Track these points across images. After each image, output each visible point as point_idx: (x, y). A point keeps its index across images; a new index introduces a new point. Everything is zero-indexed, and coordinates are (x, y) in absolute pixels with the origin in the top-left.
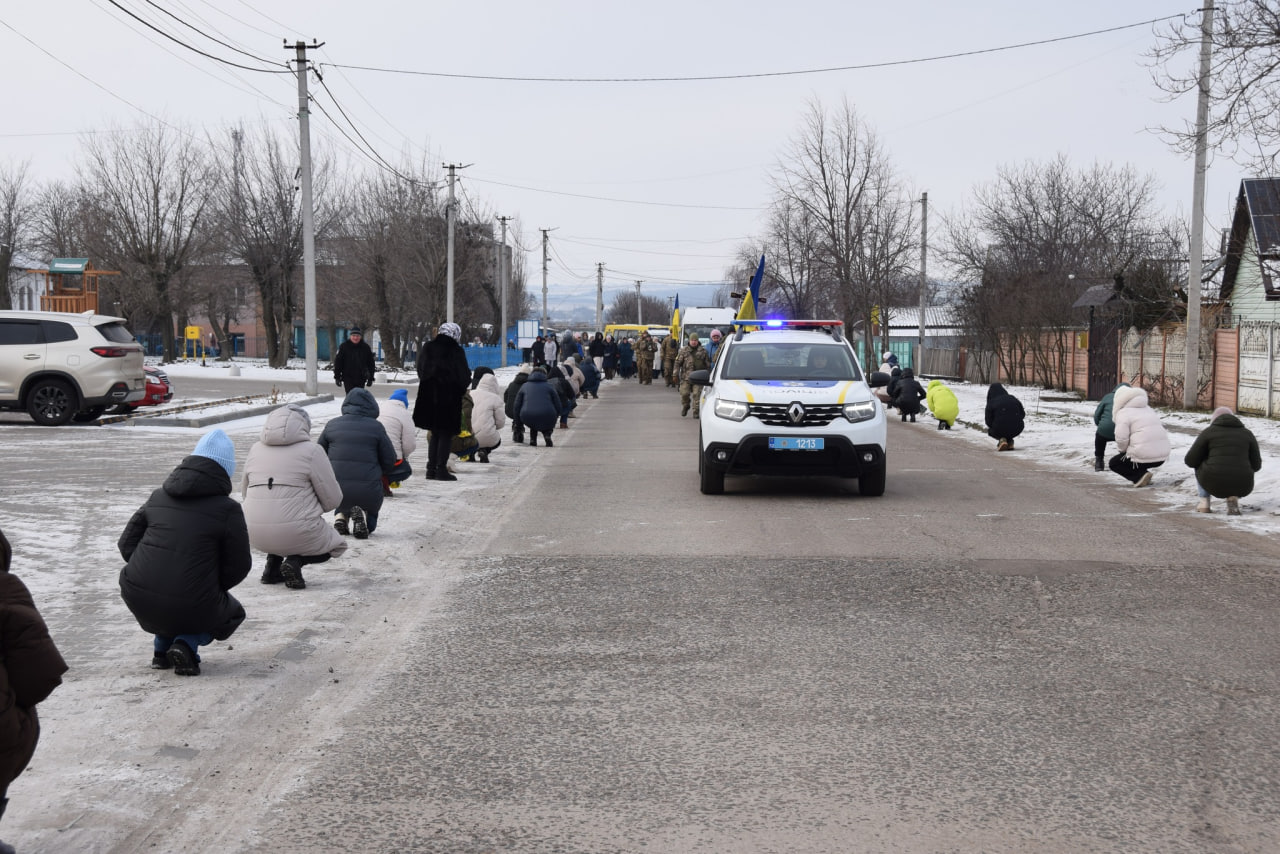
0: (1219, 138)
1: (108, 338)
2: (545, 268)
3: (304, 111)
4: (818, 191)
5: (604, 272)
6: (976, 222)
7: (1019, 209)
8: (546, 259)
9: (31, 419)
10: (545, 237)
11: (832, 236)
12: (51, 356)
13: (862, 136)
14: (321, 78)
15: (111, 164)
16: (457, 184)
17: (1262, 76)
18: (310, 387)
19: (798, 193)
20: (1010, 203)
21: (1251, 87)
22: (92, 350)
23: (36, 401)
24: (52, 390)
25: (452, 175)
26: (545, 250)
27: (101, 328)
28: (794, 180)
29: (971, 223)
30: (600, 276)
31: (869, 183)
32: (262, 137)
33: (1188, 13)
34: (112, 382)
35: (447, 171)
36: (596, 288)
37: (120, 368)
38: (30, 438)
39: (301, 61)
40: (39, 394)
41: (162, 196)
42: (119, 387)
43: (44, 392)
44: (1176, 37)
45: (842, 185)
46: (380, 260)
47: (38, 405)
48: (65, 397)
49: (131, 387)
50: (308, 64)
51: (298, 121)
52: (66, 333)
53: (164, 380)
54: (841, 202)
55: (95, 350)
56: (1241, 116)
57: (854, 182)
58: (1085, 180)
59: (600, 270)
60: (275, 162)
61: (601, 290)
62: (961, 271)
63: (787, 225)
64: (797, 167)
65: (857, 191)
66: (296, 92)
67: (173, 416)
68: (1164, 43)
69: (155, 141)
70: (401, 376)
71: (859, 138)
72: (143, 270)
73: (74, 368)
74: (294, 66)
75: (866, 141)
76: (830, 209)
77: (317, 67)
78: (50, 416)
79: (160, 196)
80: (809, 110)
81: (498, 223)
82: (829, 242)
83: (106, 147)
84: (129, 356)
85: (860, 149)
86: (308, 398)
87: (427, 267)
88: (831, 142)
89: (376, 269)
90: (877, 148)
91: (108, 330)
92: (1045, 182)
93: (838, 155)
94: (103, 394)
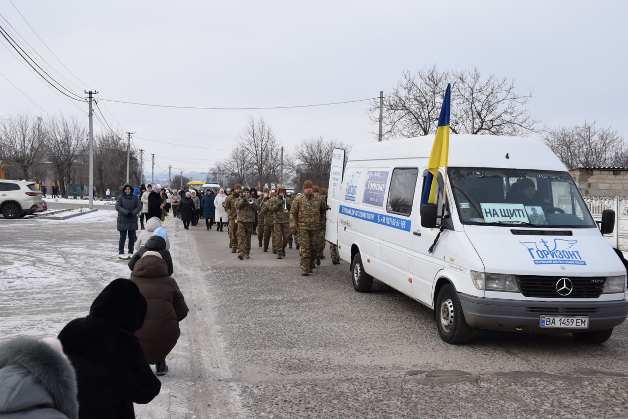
0: (389, 136)
1: (31, 190)
2: (153, 167)
3: (91, 114)
4: (252, 145)
5: (171, 169)
6: (295, 156)
7: (309, 153)
8: (153, 164)
9: (3, 216)
10: (153, 156)
11: (257, 160)
12: (11, 195)
13: (266, 128)
14: (96, 103)
15: (8, 129)
16: (131, 139)
17: (400, 119)
18: (90, 206)
19: (246, 146)
20: (306, 151)
21: (397, 122)
22: (26, 193)
23: (5, 210)
24: (11, 207)
25: (129, 136)
26: (153, 161)
27: (29, 186)
28: (245, 142)
29: (294, 157)
30: (170, 170)
31: (268, 143)
32: (61, 121)
33: (376, 98)
34: (32, 204)
35: (128, 134)
36: (169, 174)
37: (35, 199)
38: (8, 223)
39: (90, 98)
40: (6, 208)
41: (26, 139)
42: (35, 206)
43: (8, 207)
44: (375, 105)
45: (260, 144)
46: (101, 163)
47: (6, 212)
48: (15, 209)
49: (38, 206)
50: (93, 99)
51: (89, 118)
52: (16, 187)
53: (45, 204)
54: (260, 149)
55: (27, 193)
56: (396, 130)
57: (264, 143)
58: (328, 145)
59: (170, 168)
60: (66, 129)
61: (170, 174)
62: (290, 172)
63: (237, 156)
64: (246, 137)
65: (265, 146)
66: (88, 107)
67: (51, 216)
68: (372, 107)
69: (25, 121)
70: (111, 202)
71: (265, 129)
72: (18, 164)
73: (19, 199)
74: (88, 99)
75: (267, 129)
76: (256, 151)
77: (96, 100)
78: (10, 215)
79: (25, 140)
80: (250, 120)
81: (139, 151)
82: (256, 161)
83: (6, 123)
84: (38, 195)
85: (266, 133)
86: (89, 210)
87: (117, 166)
88: (257, 130)
89: (99, 166)
90: (271, 132)
91: (31, 186)
92: (317, 145)
93: (259, 135)
94: (29, 208)
